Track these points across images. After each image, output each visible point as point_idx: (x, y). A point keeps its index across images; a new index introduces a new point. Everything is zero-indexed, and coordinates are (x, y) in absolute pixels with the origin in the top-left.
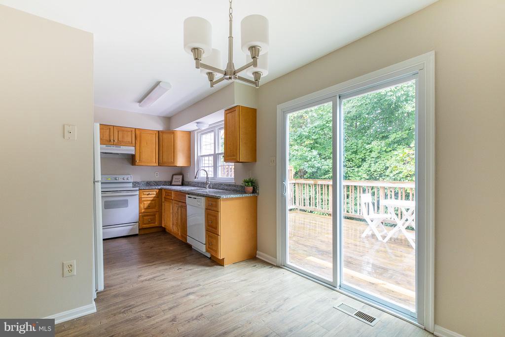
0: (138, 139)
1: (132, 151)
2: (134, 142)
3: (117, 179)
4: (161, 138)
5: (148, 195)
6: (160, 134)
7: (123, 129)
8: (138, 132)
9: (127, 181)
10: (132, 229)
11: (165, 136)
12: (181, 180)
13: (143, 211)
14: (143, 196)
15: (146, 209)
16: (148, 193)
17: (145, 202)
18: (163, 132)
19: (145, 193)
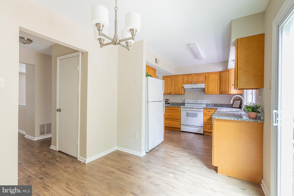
0: (207, 79)
1: (203, 86)
2: (204, 81)
3: (197, 101)
4: (221, 76)
5: (209, 112)
6: (221, 73)
7: (198, 74)
8: (206, 75)
9: (202, 103)
10: (199, 130)
11: (224, 74)
12: (239, 104)
13: (206, 121)
14: (206, 112)
15: (208, 120)
16: (209, 111)
17: (207, 116)
18: (222, 72)
19: (207, 111)
